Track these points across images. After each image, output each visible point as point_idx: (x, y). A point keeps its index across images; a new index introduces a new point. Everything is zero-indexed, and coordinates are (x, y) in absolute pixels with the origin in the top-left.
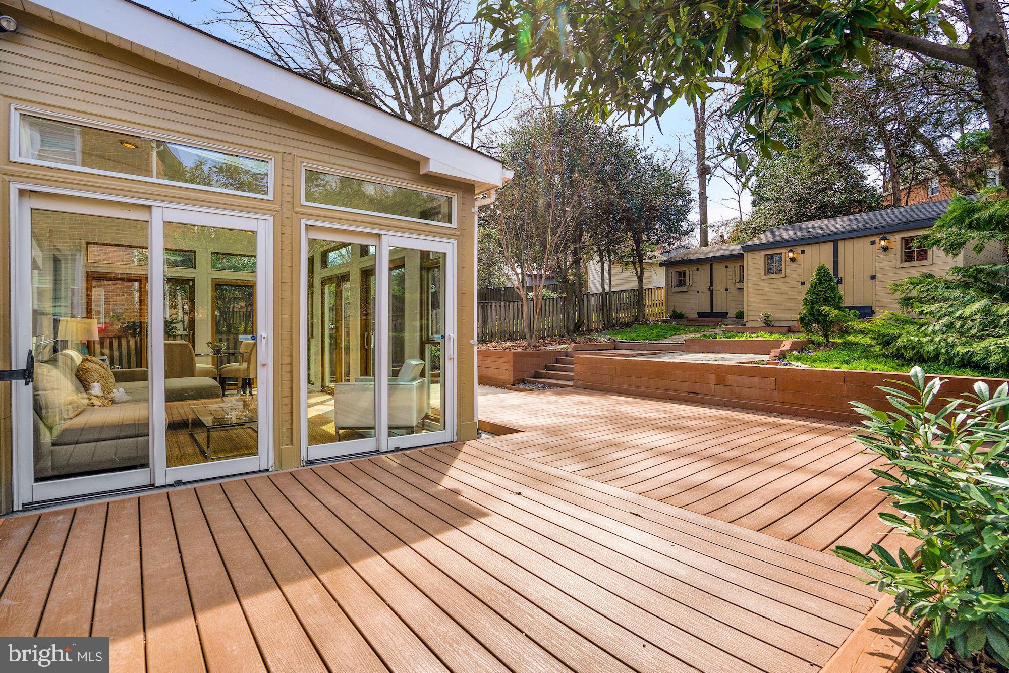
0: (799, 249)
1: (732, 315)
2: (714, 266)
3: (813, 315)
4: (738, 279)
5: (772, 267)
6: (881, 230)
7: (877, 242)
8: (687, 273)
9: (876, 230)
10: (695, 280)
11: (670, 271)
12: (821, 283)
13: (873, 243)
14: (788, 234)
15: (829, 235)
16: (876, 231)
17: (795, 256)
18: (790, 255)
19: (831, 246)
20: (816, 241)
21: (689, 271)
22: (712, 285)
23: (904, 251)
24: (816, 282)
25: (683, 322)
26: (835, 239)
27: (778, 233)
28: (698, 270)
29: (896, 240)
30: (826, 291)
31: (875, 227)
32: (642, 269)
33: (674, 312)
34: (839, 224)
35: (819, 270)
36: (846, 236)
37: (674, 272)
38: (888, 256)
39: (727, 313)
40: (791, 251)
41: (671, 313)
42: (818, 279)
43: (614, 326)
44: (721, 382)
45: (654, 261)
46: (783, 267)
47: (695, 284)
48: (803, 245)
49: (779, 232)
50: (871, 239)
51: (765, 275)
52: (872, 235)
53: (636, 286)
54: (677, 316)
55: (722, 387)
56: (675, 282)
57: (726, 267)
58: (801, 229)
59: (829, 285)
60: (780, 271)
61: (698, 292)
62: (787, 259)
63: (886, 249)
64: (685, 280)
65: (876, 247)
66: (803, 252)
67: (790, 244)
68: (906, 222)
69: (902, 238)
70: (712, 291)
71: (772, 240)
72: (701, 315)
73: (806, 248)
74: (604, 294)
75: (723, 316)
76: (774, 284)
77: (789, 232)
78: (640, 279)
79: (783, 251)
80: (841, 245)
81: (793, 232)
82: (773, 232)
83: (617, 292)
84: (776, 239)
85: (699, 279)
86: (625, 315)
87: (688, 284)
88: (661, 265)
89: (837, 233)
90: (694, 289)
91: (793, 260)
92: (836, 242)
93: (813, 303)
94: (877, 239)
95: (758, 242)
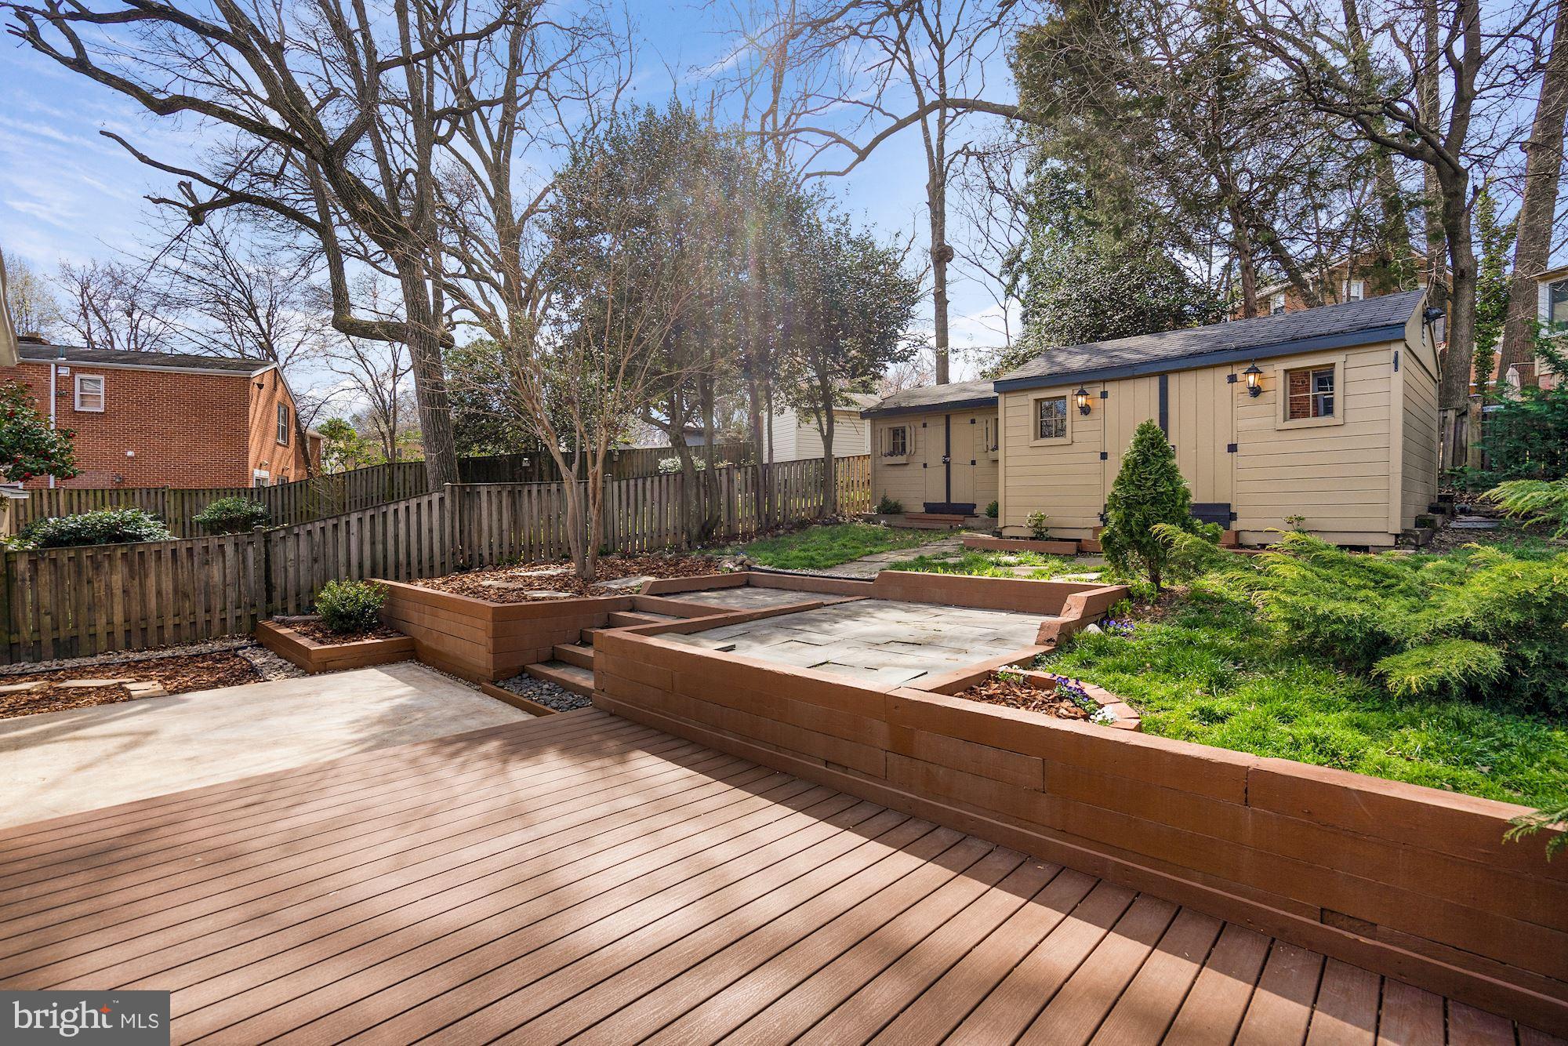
0: (1096, 391)
1: (981, 510)
2: (952, 421)
3: (1131, 534)
4: (991, 445)
5: (1049, 425)
6: (1248, 354)
7: (1239, 378)
8: (908, 430)
9: (1238, 353)
10: (920, 445)
11: (878, 428)
12: (1146, 461)
13: (1232, 379)
14: (1077, 361)
15: (1152, 362)
16: (1240, 355)
17: (1090, 403)
18: (1081, 400)
19: (1154, 383)
20: (1129, 373)
21: (912, 428)
22: (948, 454)
23: (1288, 396)
24: (1135, 460)
25: (898, 520)
26: (1162, 370)
27: (1059, 359)
28: (925, 425)
29: (1275, 375)
30: (1156, 481)
31: (1237, 349)
32: (831, 422)
33: (885, 502)
34: (1172, 343)
35: (1142, 432)
36: (1184, 364)
37: (885, 427)
38: (1261, 406)
39: (974, 506)
40: (1082, 393)
41: (879, 502)
42: (1141, 453)
43: (777, 526)
44: (902, 746)
45: (853, 408)
46: (1068, 423)
47: (919, 451)
48: (1104, 381)
49: (1061, 358)
50: (1228, 371)
51: (1036, 438)
52: (1231, 364)
53: (820, 453)
54: (889, 509)
55: (906, 760)
56: (886, 447)
57: (973, 422)
58: (1100, 352)
59: (1163, 465)
60: (1063, 430)
61: (925, 466)
62: (1076, 408)
63: (1256, 392)
64: (904, 445)
65: (1239, 387)
66: (1104, 395)
67: (1081, 379)
68: (1294, 340)
69: (1286, 371)
70: (948, 464)
71: (1048, 372)
72: (931, 508)
73: (1110, 388)
74: (759, 467)
75: (968, 510)
76: (1052, 456)
77: (1079, 357)
78: (828, 440)
79: (1067, 392)
80: (1173, 381)
81: (1086, 356)
82: (1050, 358)
83: (785, 464)
84: (1056, 369)
85: (928, 441)
86: (803, 505)
87: (908, 450)
88: (864, 415)
89: (1166, 359)
90: (919, 460)
91: (1085, 410)
92: (1163, 376)
93: (1128, 506)
94: (1239, 371)
95: (1024, 374)
